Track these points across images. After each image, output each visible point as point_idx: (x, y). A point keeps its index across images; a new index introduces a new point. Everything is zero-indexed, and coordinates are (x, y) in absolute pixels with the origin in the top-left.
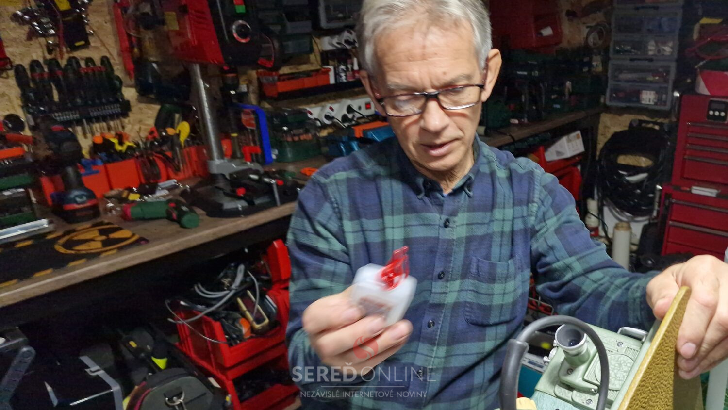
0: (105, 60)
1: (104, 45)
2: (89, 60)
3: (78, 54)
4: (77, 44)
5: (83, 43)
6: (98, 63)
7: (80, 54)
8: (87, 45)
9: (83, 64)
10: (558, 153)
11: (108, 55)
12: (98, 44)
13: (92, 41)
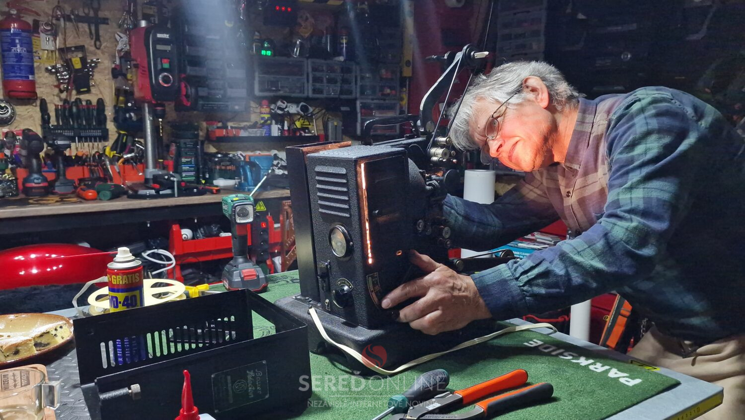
0: (101, 102)
1: (101, 93)
2: (89, 102)
3: (82, 97)
4: (82, 90)
5: (86, 89)
6: (94, 103)
7: (84, 97)
8: (88, 91)
9: (84, 103)
12: (97, 92)
13: (93, 90)
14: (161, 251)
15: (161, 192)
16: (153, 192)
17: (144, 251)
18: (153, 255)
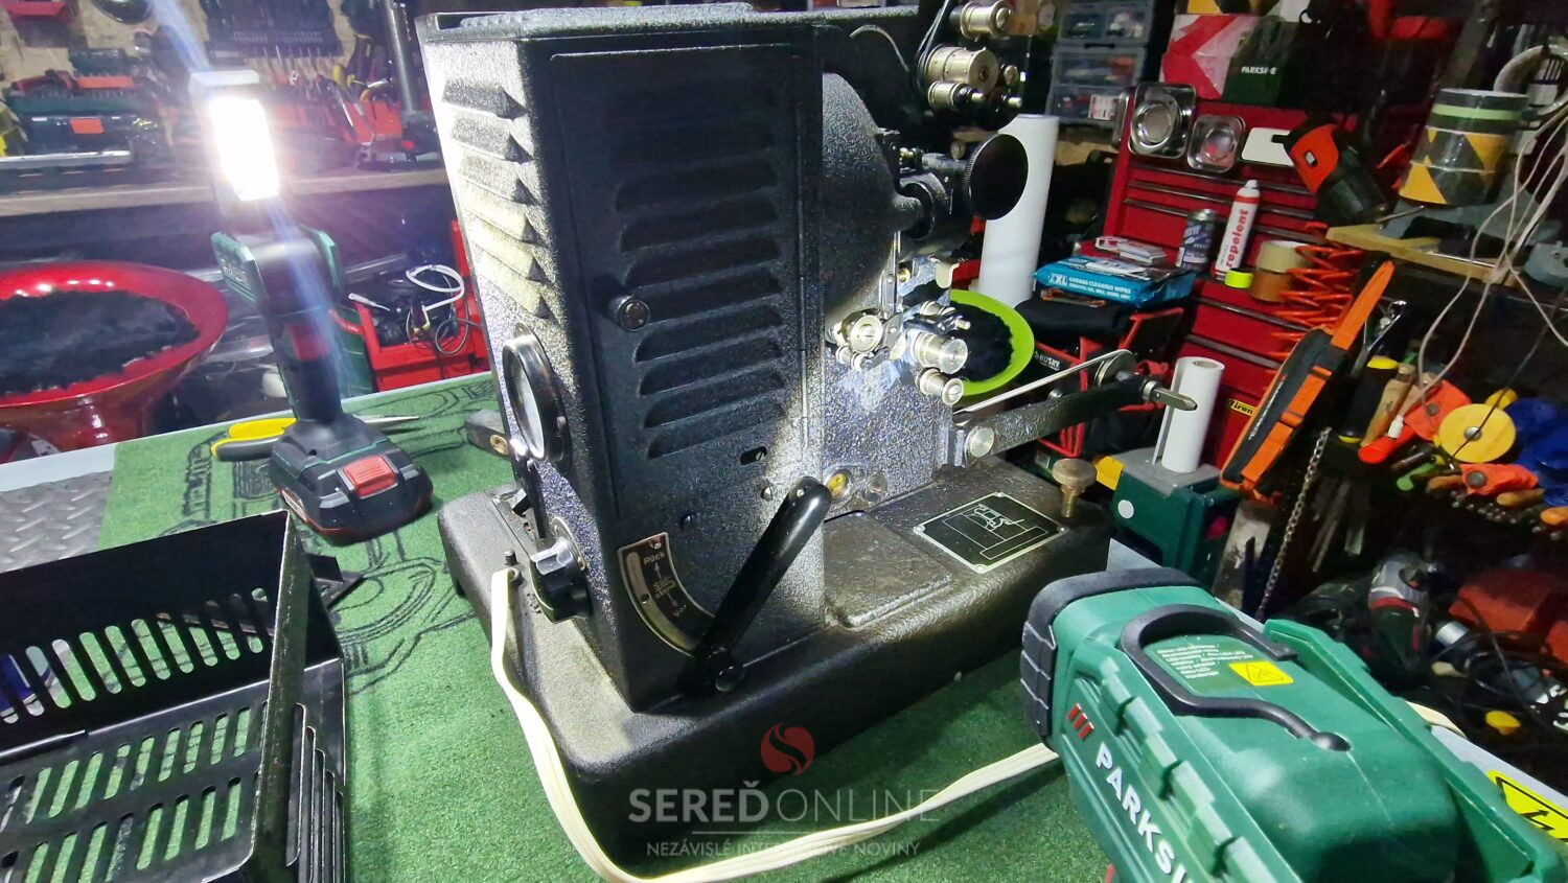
14: (441, 268)
15: (418, 158)
16: (402, 157)
17: (411, 268)
18: (425, 276)
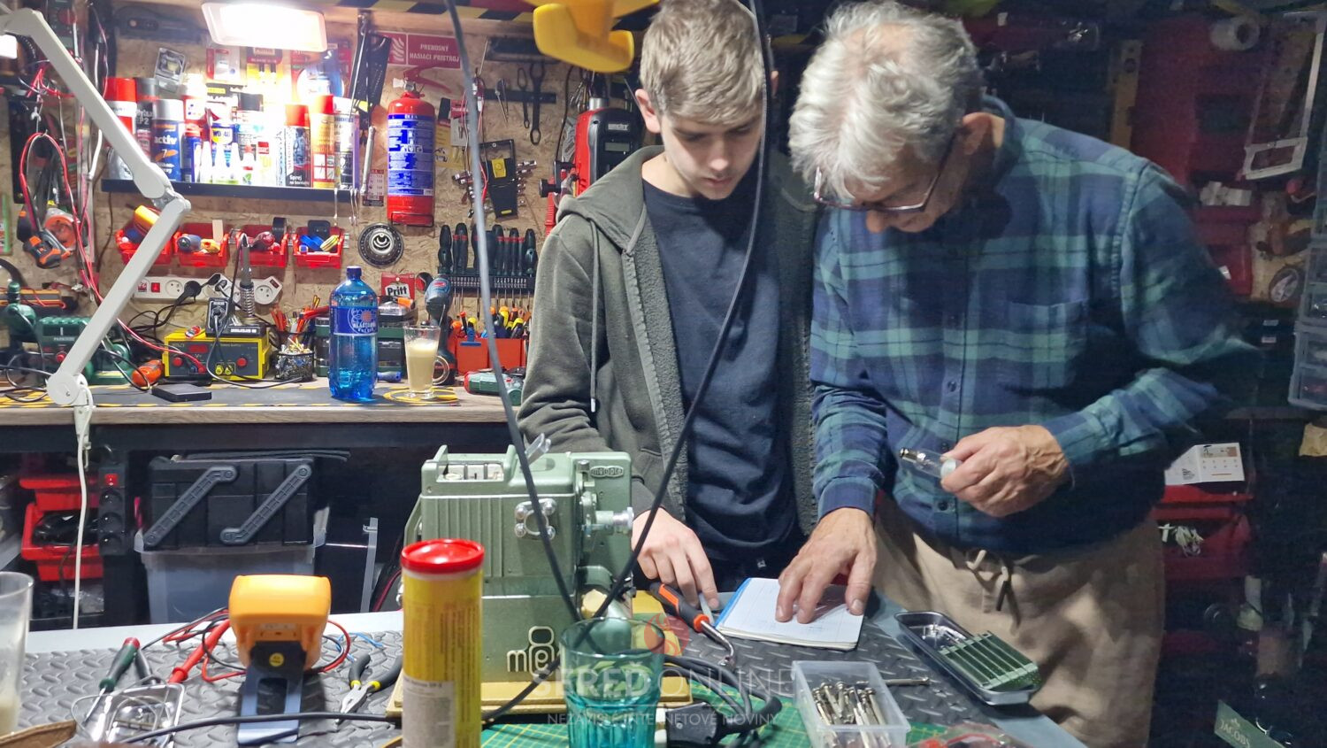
0: (530, 232)
1: (534, 217)
2: (514, 231)
3: (505, 224)
4: (504, 212)
5: (510, 211)
6: (522, 235)
7: (507, 224)
8: (514, 214)
9: (506, 234)
10: (1186, 473)
11: (535, 229)
12: (529, 216)
13: (521, 212)
